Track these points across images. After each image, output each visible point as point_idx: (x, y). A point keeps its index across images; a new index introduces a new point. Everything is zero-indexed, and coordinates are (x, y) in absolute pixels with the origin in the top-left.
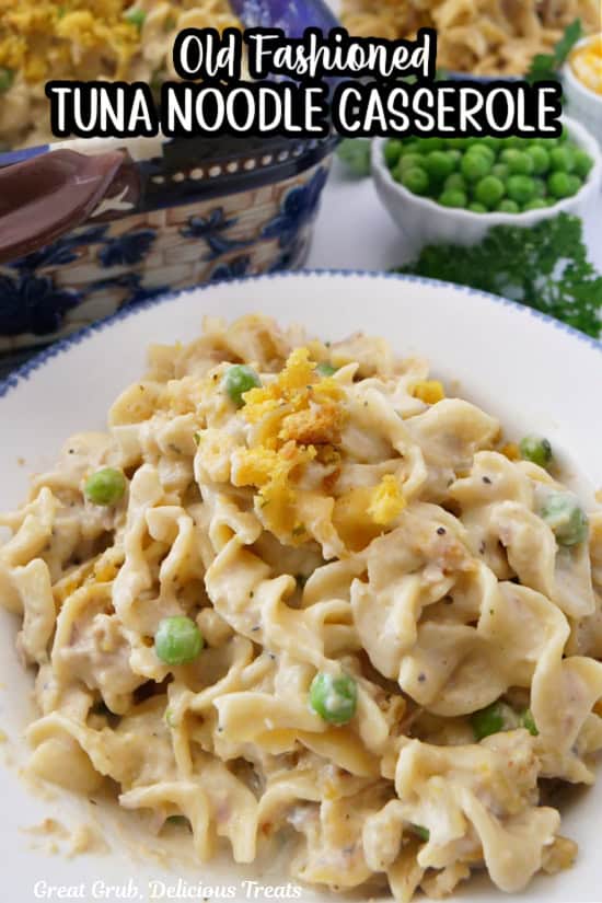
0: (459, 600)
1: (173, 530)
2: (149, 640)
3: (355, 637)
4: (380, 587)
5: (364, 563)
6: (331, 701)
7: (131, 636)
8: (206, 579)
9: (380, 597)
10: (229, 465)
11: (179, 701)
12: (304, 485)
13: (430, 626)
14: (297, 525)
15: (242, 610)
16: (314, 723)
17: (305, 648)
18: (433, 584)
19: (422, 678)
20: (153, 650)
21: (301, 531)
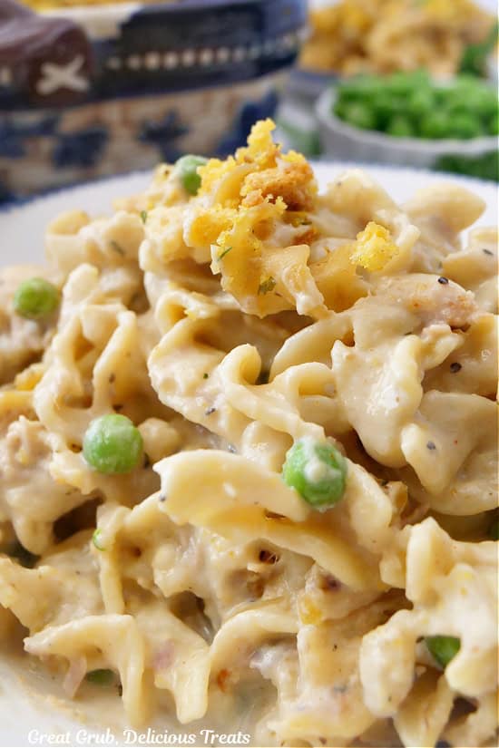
0: (469, 365)
1: (111, 325)
2: (76, 448)
3: (338, 410)
4: (371, 345)
5: (349, 322)
6: (313, 469)
7: (54, 440)
8: (149, 363)
9: (368, 358)
10: (181, 233)
11: (110, 522)
12: (271, 241)
13: (435, 395)
14: (263, 279)
15: (192, 391)
16: (289, 504)
17: (276, 411)
18: (438, 336)
19: (431, 447)
20: (80, 456)
21: (268, 287)
